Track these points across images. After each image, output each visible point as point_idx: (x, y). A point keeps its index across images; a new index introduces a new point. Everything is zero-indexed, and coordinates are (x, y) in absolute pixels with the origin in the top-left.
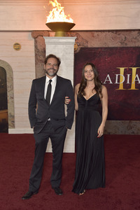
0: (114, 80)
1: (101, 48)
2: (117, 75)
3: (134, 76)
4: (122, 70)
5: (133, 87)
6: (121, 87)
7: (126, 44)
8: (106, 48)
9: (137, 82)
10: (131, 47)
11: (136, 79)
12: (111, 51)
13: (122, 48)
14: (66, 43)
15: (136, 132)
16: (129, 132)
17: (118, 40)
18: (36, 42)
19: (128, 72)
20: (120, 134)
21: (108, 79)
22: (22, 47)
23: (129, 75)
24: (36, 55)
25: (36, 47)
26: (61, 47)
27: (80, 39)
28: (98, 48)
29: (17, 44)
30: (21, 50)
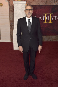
0: (42, 19)
1: (37, 5)
2: (44, 17)
3: (51, 17)
4: (46, 14)
5: (50, 22)
6: (45, 22)
7: (47, 4)
8: (39, 5)
9: (52, 20)
10: (49, 5)
11: (51, 18)
12: (41, 7)
13: (45, 6)
14: (22, 3)
15: (52, 40)
16: (49, 40)
17: (44, 2)
18: (9, 3)
19: (48, 15)
20: (46, 41)
21: (40, 18)
22: (3, 5)
23: (48, 17)
24: (9, 8)
25: (9, 5)
26: (20, 5)
27: (28, 2)
28: (36, 5)
29: (1, 4)
30: (3, 6)
